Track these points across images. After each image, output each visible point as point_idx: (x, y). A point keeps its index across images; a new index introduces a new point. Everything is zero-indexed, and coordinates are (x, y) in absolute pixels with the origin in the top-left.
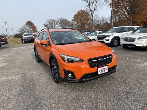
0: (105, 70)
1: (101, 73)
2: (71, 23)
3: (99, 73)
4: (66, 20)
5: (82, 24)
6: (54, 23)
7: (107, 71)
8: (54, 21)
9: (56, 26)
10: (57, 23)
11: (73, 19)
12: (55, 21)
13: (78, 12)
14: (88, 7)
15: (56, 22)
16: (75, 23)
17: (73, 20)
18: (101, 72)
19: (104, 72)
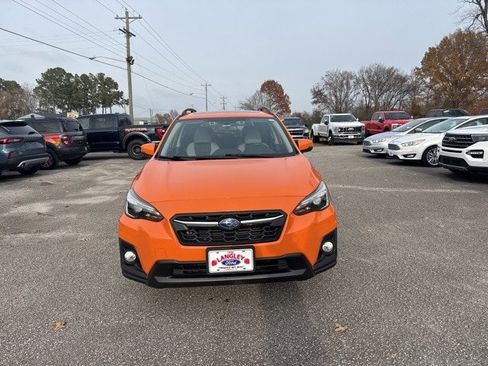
0: (242, 263)
1: (222, 271)
2: (410, 82)
3: (213, 269)
4: (390, 72)
5: (455, 83)
6: (348, 84)
7: (250, 267)
8: (347, 76)
9: (352, 94)
10: (358, 82)
11: (420, 66)
12: (352, 77)
13: (445, 41)
14: (477, 17)
15: (352, 82)
16: (428, 80)
17: (418, 72)
18: (220, 264)
19: (236, 269)
